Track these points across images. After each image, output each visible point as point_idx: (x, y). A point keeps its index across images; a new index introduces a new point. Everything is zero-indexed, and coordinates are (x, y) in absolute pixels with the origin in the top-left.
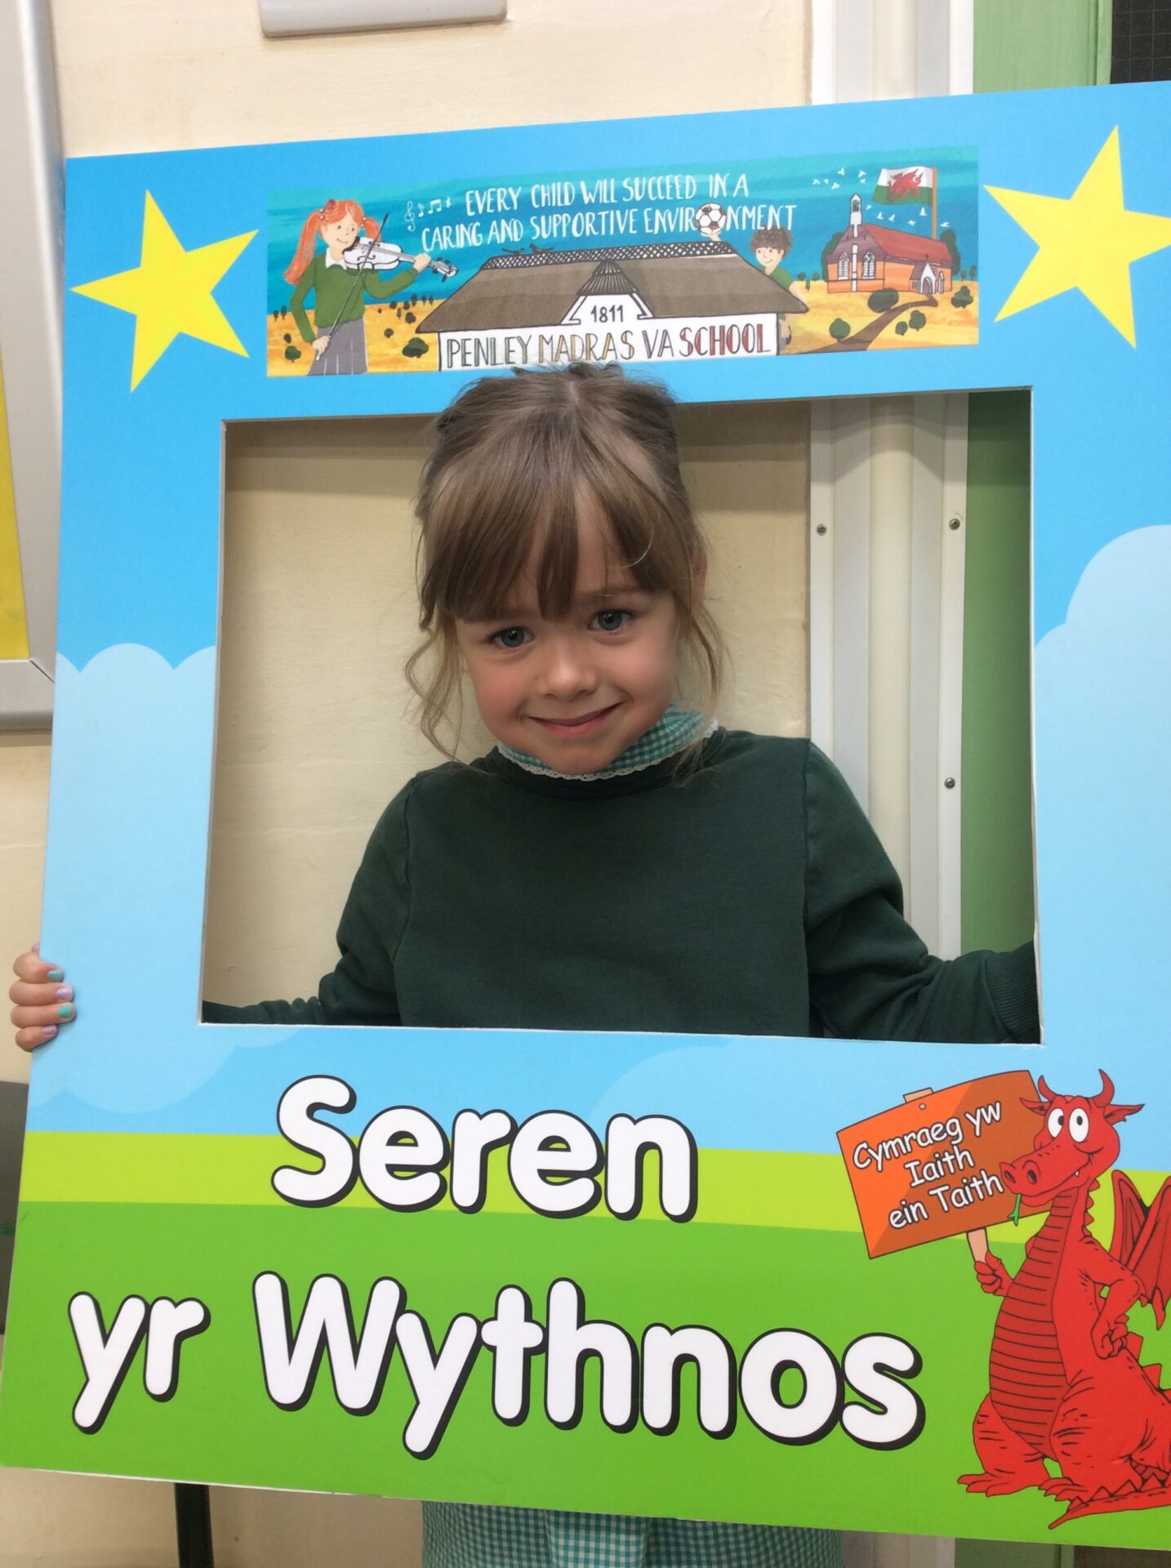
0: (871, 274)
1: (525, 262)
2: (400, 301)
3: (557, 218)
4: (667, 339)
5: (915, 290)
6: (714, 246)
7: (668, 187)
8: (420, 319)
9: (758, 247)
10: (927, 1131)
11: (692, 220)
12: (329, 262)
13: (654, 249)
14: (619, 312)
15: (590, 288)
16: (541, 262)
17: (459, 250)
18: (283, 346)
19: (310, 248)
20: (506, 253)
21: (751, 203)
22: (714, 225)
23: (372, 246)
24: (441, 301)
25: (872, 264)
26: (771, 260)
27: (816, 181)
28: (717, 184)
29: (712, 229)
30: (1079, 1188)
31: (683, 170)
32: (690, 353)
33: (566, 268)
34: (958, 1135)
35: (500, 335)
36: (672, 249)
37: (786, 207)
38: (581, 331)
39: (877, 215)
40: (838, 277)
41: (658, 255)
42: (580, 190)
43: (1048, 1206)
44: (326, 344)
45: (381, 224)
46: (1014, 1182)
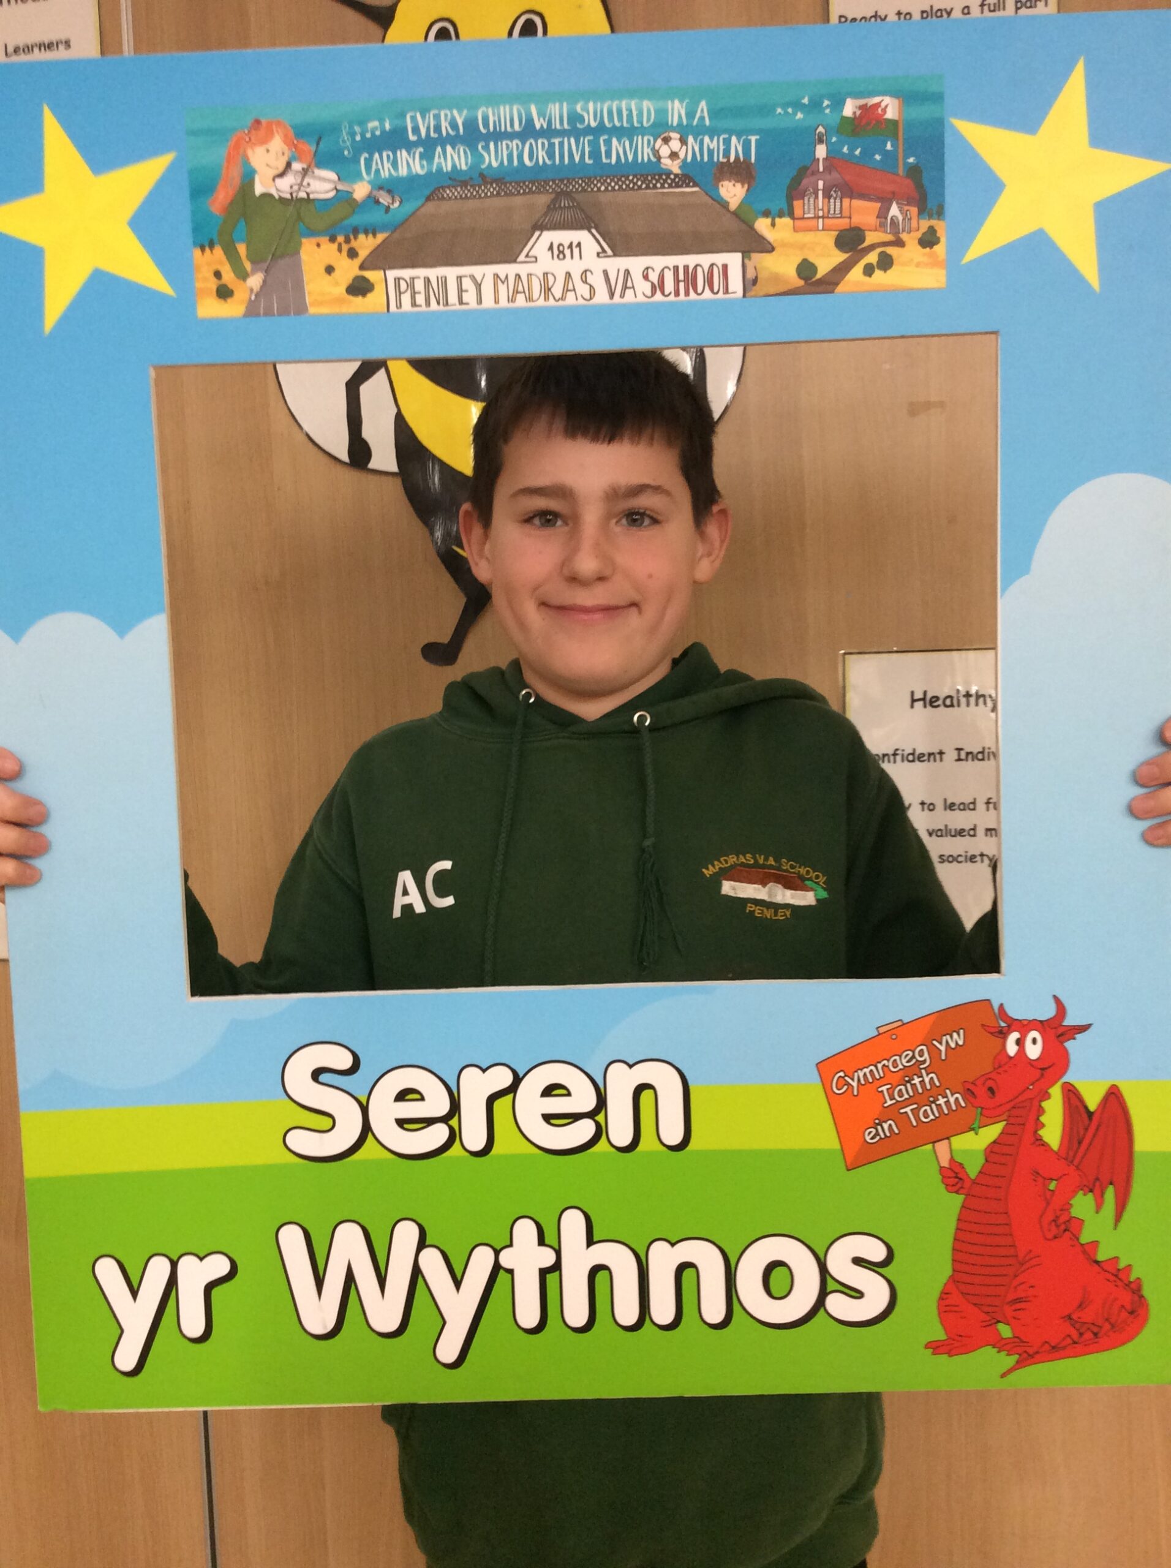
0: (837, 212)
1: (475, 193)
3: (507, 145)
4: (629, 279)
5: (882, 229)
6: (675, 179)
7: (625, 113)
8: (363, 254)
9: (720, 181)
10: (898, 1058)
11: (651, 149)
12: (259, 190)
13: (612, 180)
14: (578, 249)
15: (546, 221)
16: (492, 193)
17: (402, 178)
18: (213, 284)
19: (236, 175)
20: (450, 182)
21: (713, 133)
22: (674, 155)
23: (305, 172)
24: (387, 235)
25: (838, 201)
26: (735, 195)
27: (779, 110)
28: (677, 110)
29: (672, 160)
30: (1031, 1099)
31: (640, 94)
32: (653, 295)
33: (518, 200)
34: (925, 1061)
35: (451, 273)
36: (631, 181)
37: (749, 137)
38: (537, 269)
39: (843, 148)
40: (804, 214)
41: (617, 187)
42: (531, 114)
43: (1005, 1117)
44: (261, 282)
45: (313, 148)
46: (975, 1097)
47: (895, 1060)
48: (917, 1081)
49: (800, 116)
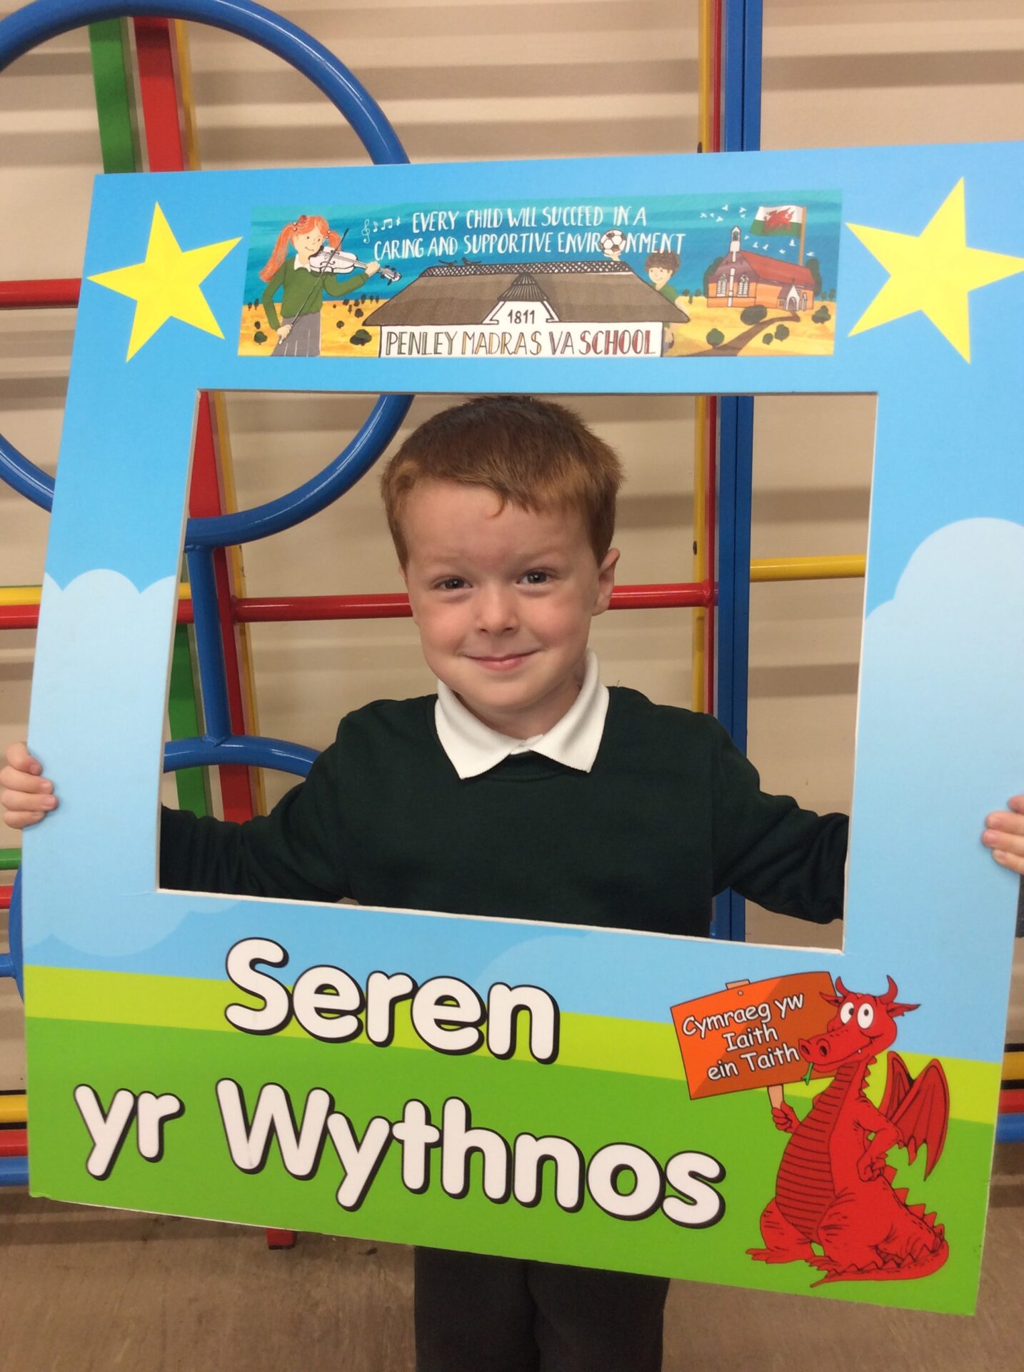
0: (744, 293)
1: (457, 272)
2: (351, 299)
3: (486, 238)
4: (570, 339)
5: (782, 307)
6: (614, 265)
7: (580, 216)
8: (367, 314)
9: (650, 267)
10: (742, 1012)
11: (598, 243)
12: (297, 265)
14: (532, 316)
15: (508, 295)
16: (470, 272)
17: (405, 260)
18: (253, 331)
19: (283, 253)
20: (442, 264)
21: (647, 231)
22: (615, 247)
23: (333, 253)
24: (386, 301)
25: (746, 284)
26: (661, 278)
27: (703, 215)
28: (621, 214)
29: (614, 251)
30: (859, 1062)
31: (593, 202)
32: (587, 352)
33: (490, 278)
34: (766, 1017)
35: (431, 330)
36: (579, 266)
37: (677, 235)
38: (499, 330)
39: (753, 244)
40: (717, 293)
41: (567, 271)
42: (507, 216)
43: (835, 1072)
44: (289, 332)
45: (341, 238)
46: (809, 1053)
47: (740, 1013)
48: (758, 1033)
49: (720, 219)
